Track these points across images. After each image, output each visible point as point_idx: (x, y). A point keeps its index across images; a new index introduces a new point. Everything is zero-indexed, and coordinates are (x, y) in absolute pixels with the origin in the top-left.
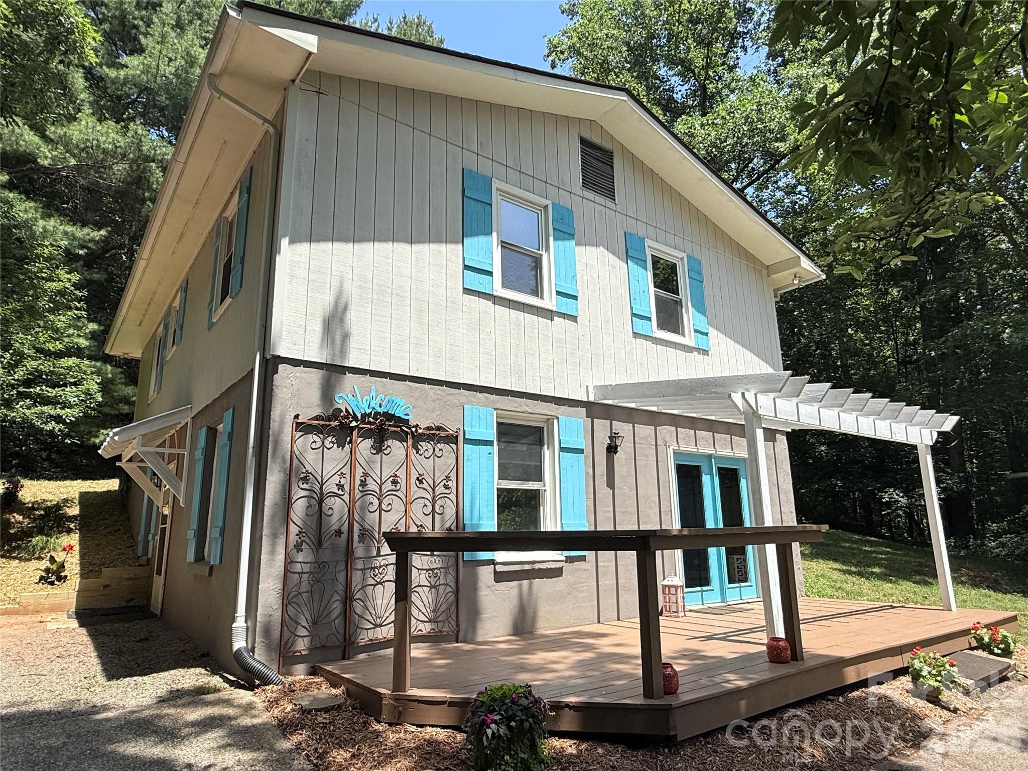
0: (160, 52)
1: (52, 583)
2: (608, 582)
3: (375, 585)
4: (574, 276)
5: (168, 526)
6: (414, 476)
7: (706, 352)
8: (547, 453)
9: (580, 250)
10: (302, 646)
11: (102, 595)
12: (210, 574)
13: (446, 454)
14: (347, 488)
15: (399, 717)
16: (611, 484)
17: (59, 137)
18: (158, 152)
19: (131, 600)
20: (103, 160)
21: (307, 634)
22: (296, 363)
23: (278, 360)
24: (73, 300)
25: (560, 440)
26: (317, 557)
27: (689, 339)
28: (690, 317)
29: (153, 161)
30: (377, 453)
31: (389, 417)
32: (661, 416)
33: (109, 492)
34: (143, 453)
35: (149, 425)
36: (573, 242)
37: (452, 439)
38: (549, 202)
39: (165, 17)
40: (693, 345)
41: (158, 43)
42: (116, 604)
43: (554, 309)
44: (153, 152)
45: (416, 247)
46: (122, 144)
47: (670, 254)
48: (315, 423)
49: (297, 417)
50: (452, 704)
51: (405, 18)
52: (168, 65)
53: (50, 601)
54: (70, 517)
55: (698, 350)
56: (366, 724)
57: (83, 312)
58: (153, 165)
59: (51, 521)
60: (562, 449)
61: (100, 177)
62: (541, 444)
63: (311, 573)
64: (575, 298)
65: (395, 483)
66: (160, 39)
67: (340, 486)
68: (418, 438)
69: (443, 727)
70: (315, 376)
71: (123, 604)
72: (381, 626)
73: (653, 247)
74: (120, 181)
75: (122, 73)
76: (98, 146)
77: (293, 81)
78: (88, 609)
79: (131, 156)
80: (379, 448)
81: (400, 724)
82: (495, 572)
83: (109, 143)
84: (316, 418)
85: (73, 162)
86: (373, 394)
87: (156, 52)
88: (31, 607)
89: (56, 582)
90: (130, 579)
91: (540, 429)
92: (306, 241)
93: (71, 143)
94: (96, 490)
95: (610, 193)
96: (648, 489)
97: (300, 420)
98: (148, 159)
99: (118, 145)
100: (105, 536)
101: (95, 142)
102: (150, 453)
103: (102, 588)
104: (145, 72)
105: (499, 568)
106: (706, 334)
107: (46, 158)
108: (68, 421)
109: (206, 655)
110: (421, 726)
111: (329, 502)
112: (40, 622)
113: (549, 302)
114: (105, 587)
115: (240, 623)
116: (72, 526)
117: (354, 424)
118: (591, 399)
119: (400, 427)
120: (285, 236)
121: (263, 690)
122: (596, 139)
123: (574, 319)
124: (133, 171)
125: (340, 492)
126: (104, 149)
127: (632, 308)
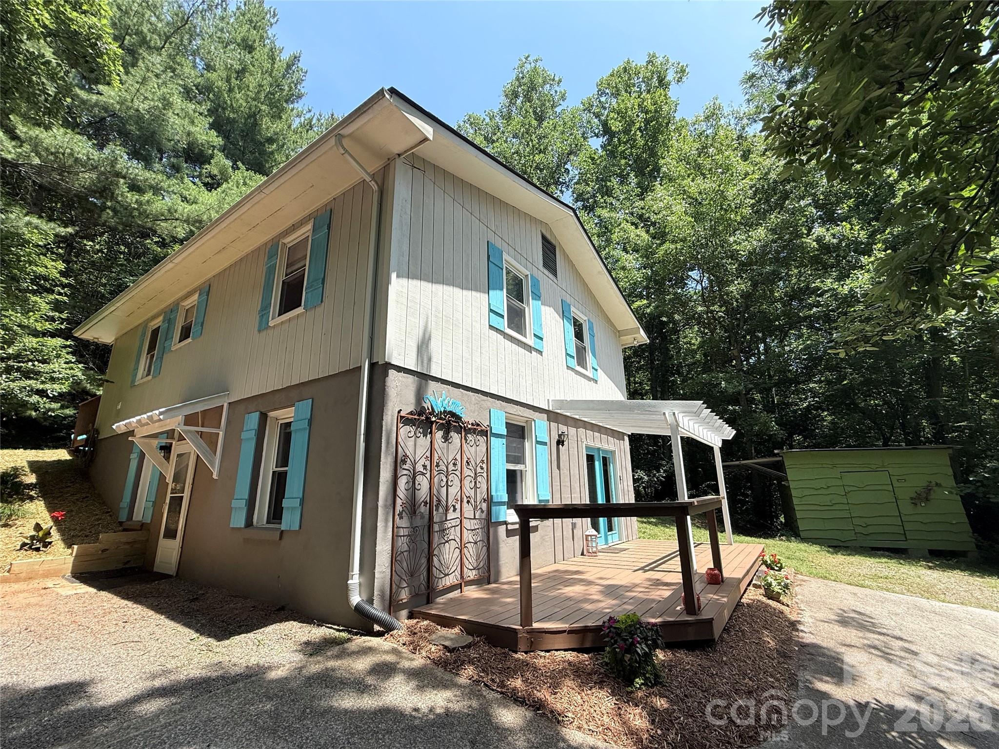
0: (138, 91)
1: (38, 550)
2: (558, 534)
3: (444, 543)
4: (541, 325)
5: (186, 495)
6: (465, 459)
7: (596, 382)
8: (527, 445)
9: (543, 308)
10: (404, 595)
11: (100, 559)
12: (281, 538)
13: (481, 444)
14: (428, 468)
15: (531, 646)
16: (559, 467)
17: (30, 138)
18: (130, 172)
19: (129, 562)
20: (70, 166)
21: (406, 585)
22: (399, 369)
23: (390, 367)
24: (56, 285)
25: (536, 436)
26: (411, 524)
27: (589, 373)
28: (590, 359)
29: (124, 177)
30: (445, 442)
31: (453, 414)
32: (579, 422)
33: (59, 462)
34: (185, 432)
35: (191, 407)
36: (540, 302)
37: (484, 433)
38: (528, 273)
39: (151, 65)
40: (592, 377)
41: (137, 82)
42: (112, 567)
43: (533, 345)
44: (125, 170)
45: (465, 292)
46: (96, 158)
47: (582, 318)
48: (410, 417)
49: (399, 412)
50: (571, 632)
51: (333, 115)
52: (143, 102)
53: (46, 567)
54: (27, 485)
55: (593, 379)
56: (506, 655)
57: (65, 298)
58: (122, 181)
59: (8, 488)
60: (538, 442)
61: (62, 180)
62: (524, 438)
63: (409, 535)
64: (541, 339)
65: (455, 464)
66: (140, 80)
67: (425, 466)
68: (468, 431)
69: (565, 650)
70: (410, 379)
71: (120, 566)
72: (448, 575)
73: (576, 312)
74: (83, 187)
75: (94, 97)
76: (71, 154)
77: (399, 155)
78: (85, 573)
79: (103, 169)
80: (446, 438)
81: (532, 652)
82: (507, 530)
83: (84, 154)
84: (411, 413)
85: (36, 161)
86: (444, 397)
87: (133, 90)
88: (23, 575)
89: (41, 549)
90: (128, 543)
91: (523, 427)
92: (405, 277)
93: (41, 145)
94: (45, 459)
95: (554, 272)
96: (575, 471)
97: (402, 414)
98: (118, 175)
99: (92, 157)
100: (74, 503)
101: (68, 151)
102: (190, 432)
103: (100, 552)
104: (122, 103)
105: (510, 527)
106: (596, 370)
107: (10, 152)
108: (51, 396)
109: (282, 608)
110: (548, 651)
111: (419, 478)
112: (45, 588)
113: (530, 341)
114: (104, 551)
115: (355, 580)
116: (32, 493)
117: (434, 419)
118: (551, 409)
119: (458, 423)
120: (394, 271)
121: (391, 635)
122: (549, 236)
123: (540, 353)
124: (100, 182)
125: (425, 472)
126: (77, 158)
127: (566, 349)
